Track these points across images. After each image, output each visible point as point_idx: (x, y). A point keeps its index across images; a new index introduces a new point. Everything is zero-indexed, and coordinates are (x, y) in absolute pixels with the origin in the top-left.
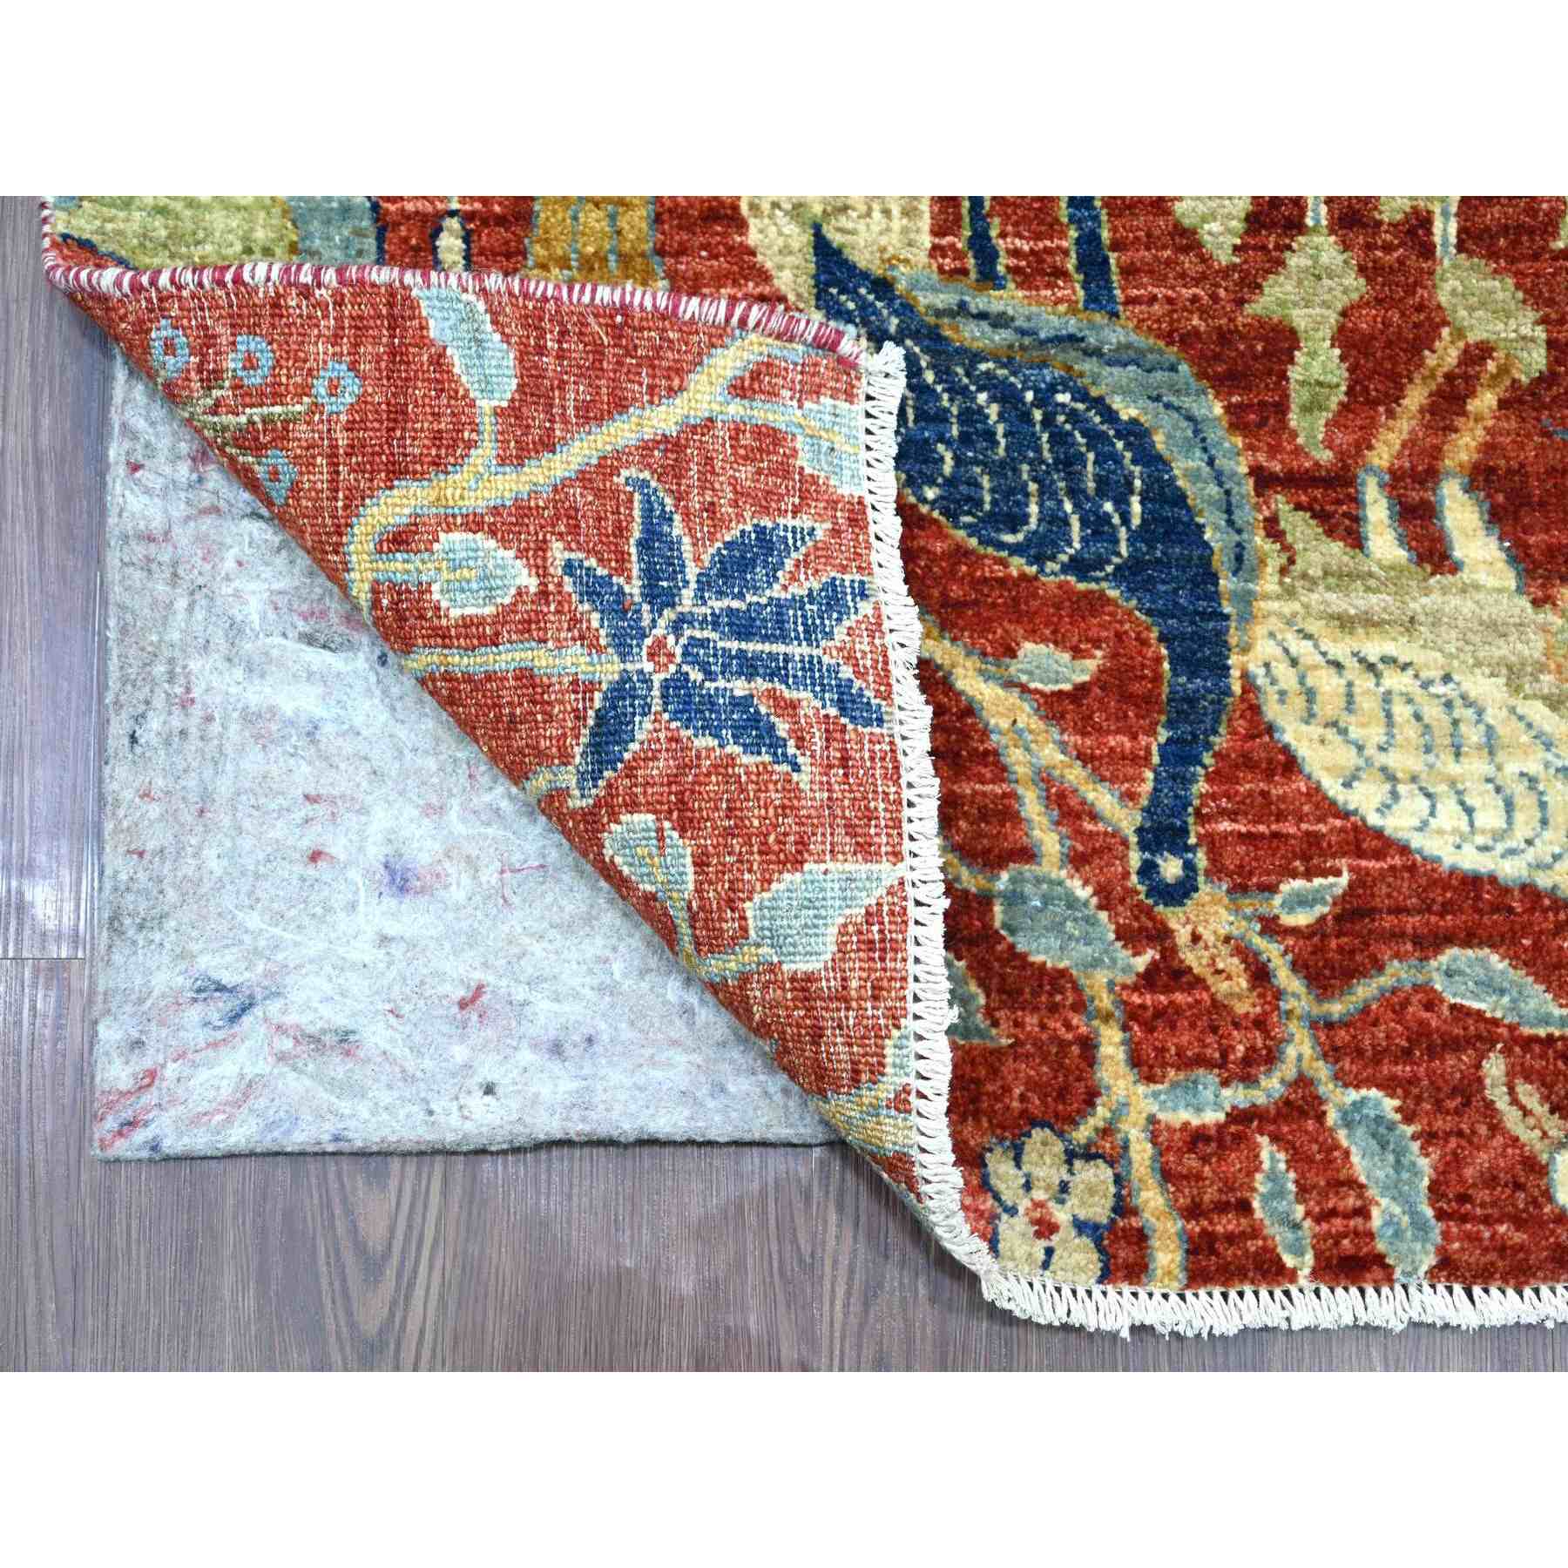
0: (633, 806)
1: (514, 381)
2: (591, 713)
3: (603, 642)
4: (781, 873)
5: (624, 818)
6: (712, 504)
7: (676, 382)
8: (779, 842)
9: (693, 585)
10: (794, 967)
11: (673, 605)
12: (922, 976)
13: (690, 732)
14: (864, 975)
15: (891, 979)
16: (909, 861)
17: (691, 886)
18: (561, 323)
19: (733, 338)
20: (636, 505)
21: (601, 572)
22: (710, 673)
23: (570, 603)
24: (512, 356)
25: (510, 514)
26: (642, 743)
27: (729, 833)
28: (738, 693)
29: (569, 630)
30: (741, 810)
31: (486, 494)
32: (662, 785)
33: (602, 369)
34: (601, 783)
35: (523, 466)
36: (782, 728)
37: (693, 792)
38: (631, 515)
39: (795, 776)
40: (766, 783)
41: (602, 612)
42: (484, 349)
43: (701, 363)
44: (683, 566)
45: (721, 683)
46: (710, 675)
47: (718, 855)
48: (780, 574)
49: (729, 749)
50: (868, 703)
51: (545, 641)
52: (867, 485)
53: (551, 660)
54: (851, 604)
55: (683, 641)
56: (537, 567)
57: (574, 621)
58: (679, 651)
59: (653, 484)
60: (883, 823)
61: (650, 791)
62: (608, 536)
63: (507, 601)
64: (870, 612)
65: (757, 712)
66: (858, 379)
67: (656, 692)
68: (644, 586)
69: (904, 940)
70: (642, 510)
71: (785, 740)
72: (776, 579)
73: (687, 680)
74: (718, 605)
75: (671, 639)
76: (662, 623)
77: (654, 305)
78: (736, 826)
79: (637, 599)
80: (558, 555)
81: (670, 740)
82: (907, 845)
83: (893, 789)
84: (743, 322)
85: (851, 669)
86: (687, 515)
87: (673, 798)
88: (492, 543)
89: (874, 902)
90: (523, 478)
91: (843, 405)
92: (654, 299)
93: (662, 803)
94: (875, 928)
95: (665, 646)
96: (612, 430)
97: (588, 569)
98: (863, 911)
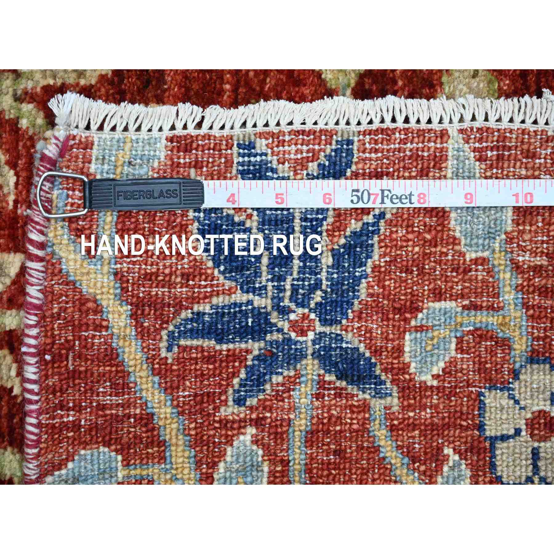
0: (399, 350)
1: (102, 449)
2: (338, 384)
3: (292, 373)
4: (449, 229)
5: (407, 360)
6: (183, 275)
7: (90, 305)
8: (429, 231)
9: (251, 296)
10: (509, 222)
11: (268, 314)
12: (521, 118)
13: (356, 302)
14: (518, 164)
15: (522, 142)
16: (446, 124)
17: (454, 304)
18: (55, 409)
19: (53, 253)
20: (189, 343)
21: (243, 375)
22: (316, 284)
23: (265, 400)
24: (83, 452)
25: (201, 451)
26: (360, 341)
27: (421, 272)
28: (330, 261)
29: (283, 401)
30: (408, 261)
31: (186, 471)
32: (388, 326)
33: (86, 371)
34: (383, 378)
35: (165, 441)
36: (354, 225)
37: (394, 301)
38: (196, 348)
39: (388, 216)
40: (391, 240)
41: (271, 373)
42: (80, 475)
43: (74, 283)
44: (235, 304)
45: (324, 275)
46: (317, 285)
47: (435, 280)
48: (236, 219)
49: (369, 270)
50: (336, 151)
51: (289, 419)
52: (155, 133)
53: (302, 416)
54: (258, 158)
55: (293, 306)
56: (240, 428)
57: (278, 397)
58: (300, 311)
59: (171, 328)
60: (420, 145)
61: (391, 336)
62: (215, 368)
63: (260, 452)
64: (264, 142)
65: (344, 246)
66: (74, 138)
67: (327, 330)
68: (253, 339)
69: (499, 130)
70: (192, 338)
71: (364, 224)
72: (243, 223)
73: (321, 304)
74: (265, 276)
75: (292, 317)
76: (280, 324)
77: (35, 326)
78: (417, 266)
79: (262, 344)
80: (230, 410)
81: (360, 318)
82: (435, 125)
83: (397, 135)
84: (42, 246)
85: (310, 164)
86: (194, 300)
87: (397, 316)
88: (222, 465)
89: (472, 154)
90: (174, 441)
91: (95, 152)
92: (31, 326)
93: (399, 327)
94: (489, 154)
95: (297, 321)
96: (132, 363)
97: (241, 385)
98: (478, 163)
